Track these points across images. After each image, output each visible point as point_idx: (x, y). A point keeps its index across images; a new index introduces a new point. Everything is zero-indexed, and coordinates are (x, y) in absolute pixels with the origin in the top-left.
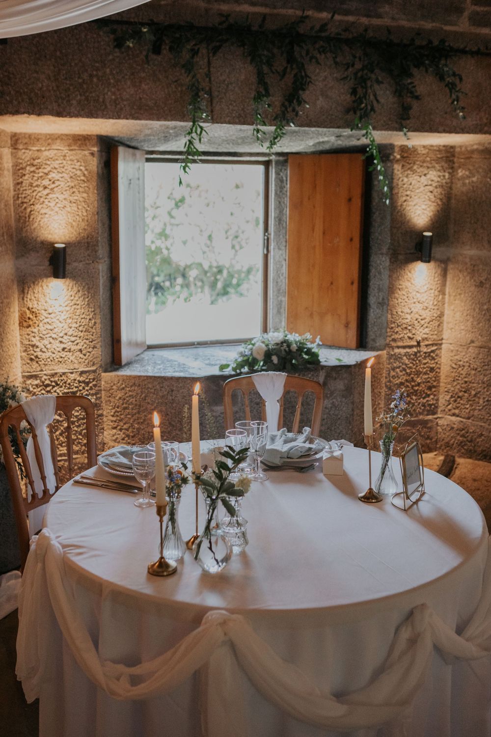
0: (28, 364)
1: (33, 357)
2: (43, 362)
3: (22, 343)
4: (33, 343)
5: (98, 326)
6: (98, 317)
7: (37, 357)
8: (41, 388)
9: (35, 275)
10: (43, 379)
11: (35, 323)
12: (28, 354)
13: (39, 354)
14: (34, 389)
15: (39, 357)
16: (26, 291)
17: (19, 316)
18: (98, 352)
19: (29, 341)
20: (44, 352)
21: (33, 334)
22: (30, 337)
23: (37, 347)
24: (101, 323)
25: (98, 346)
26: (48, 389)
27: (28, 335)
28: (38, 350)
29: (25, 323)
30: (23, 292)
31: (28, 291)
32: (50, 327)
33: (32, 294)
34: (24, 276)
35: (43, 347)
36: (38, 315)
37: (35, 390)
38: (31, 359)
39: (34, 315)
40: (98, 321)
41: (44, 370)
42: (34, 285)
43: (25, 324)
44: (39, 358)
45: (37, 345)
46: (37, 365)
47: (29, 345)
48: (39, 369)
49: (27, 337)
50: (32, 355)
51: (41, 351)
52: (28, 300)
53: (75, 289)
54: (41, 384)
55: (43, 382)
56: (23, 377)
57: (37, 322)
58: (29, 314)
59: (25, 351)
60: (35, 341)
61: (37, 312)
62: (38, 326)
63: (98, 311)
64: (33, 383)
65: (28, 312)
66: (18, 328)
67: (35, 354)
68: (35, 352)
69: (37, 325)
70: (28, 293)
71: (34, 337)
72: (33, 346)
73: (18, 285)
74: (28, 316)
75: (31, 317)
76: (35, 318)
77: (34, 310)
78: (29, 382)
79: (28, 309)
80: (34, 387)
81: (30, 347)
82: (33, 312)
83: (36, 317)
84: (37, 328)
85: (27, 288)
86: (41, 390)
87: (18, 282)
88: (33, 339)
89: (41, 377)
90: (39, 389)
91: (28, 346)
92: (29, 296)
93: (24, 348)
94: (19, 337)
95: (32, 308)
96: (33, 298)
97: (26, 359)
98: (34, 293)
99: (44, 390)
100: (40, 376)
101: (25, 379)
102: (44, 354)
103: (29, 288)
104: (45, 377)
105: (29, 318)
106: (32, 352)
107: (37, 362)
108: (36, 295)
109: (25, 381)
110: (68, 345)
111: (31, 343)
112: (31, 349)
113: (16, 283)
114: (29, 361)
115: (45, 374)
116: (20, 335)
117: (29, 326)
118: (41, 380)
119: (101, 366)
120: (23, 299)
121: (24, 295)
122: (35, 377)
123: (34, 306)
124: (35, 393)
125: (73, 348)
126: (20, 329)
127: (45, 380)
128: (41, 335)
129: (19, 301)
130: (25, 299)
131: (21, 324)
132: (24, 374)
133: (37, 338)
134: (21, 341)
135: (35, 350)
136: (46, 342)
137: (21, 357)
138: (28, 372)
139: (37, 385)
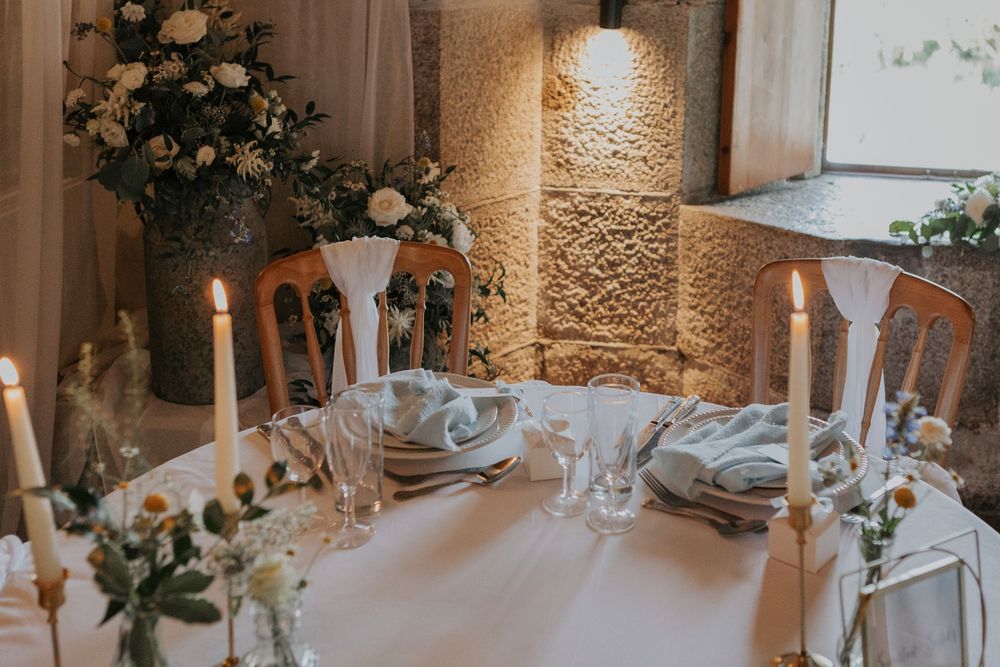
0: (553, 171)
1: (561, 161)
2: (578, 171)
3: (544, 134)
4: (563, 137)
5: (680, 119)
6: (681, 102)
7: (567, 161)
8: (572, 216)
9: (573, 19)
10: (576, 202)
11: (569, 103)
12: (554, 155)
13: (573, 156)
14: (560, 215)
15: (572, 162)
16: (557, 46)
17: (543, 88)
18: (674, 166)
19: (557, 133)
20: (580, 154)
21: (565, 122)
22: (558, 125)
23: (570, 145)
24: (686, 114)
25: (677, 155)
26: (584, 219)
27: (557, 122)
28: (571, 149)
29: (553, 99)
30: (551, 47)
31: (561, 45)
32: (593, 112)
33: (567, 51)
34: (556, 20)
35: (580, 146)
36: (575, 89)
37: (562, 219)
38: (559, 165)
39: (569, 89)
40: (681, 110)
41: (579, 185)
42: (572, 36)
43: (552, 103)
44: (572, 165)
45: (570, 140)
46: (568, 175)
47: (557, 139)
48: (570, 182)
49: (554, 124)
50: (561, 157)
51: (576, 152)
52: (560, 62)
53: (643, 49)
54: (573, 209)
55: (576, 207)
56: (544, 192)
57: (572, 100)
58: (559, 87)
59: (549, 149)
60: (567, 133)
61: (574, 84)
62: (574, 108)
63: (681, 92)
64: (558, 206)
65: (558, 81)
66: (540, 109)
67: (566, 156)
68: (566, 152)
69: (571, 106)
70: (560, 49)
71: (566, 126)
72: (563, 142)
73: (544, 35)
74: (558, 89)
75: (563, 91)
76: (569, 95)
77: (567, 80)
78: (552, 202)
79: (559, 77)
80: (561, 212)
81: (558, 143)
82: (567, 83)
83: (571, 92)
84: (573, 111)
85: (559, 41)
86: (572, 220)
87: (546, 29)
88: (564, 130)
89: (574, 197)
90: (568, 218)
91: (554, 141)
92: (561, 56)
93: (549, 144)
94: (540, 125)
95: (566, 77)
96: (568, 59)
97: (549, 162)
98: (570, 50)
99: (577, 220)
100: (571, 194)
101: (546, 197)
102: (580, 158)
103: (562, 40)
104: (579, 198)
105: (559, 94)
106: (561, 152)
107: (568, 170)
108: (573, 55)
109: (546, 200)
110: (622, 148)
111: (558, 136)
112: (560, 146)
113: (541, 32)
114: (554, 167)
115: (580, 193)
116: (543, 121)
117: (559, 107)
118: (572, 202)
119: (679, 192)
120: (551, 60)
121: (554, 53)
122: (564, 195)
123: (570, 74)
124: (561, 223)
125: (632, 153)
126: (543, 110)
127: (580, 203)
128: (578, 125)
129: (544, 63)
130: (555, 60)
131: (545, 103)
132: (544, 188)
133: (572, 129)
134: (543, 131)
135: (566, 149)
136: (585, 137)
137: (542, 158)
138: (551, 186)
139: (565, 210)
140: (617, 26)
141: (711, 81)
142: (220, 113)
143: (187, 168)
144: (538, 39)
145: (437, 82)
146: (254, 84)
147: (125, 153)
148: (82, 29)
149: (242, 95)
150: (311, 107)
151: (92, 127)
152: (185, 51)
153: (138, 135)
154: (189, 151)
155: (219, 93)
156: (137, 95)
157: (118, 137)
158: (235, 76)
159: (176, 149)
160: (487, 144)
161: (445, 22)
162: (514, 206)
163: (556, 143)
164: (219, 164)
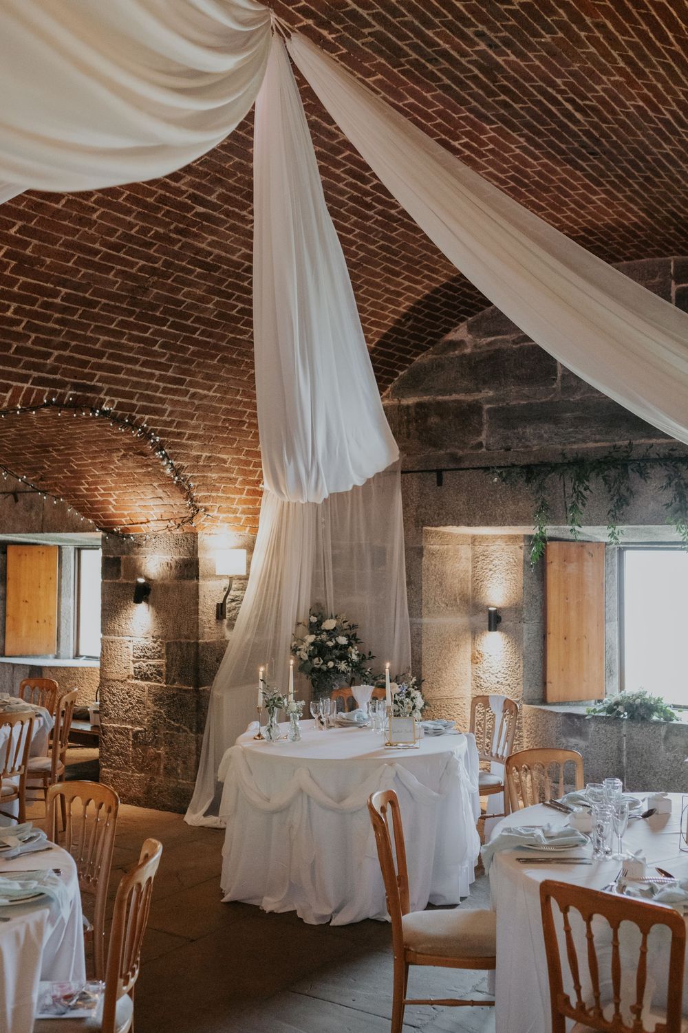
2: (485, 689)
3: (472, 674)
4: (479, 675)
5: (521, 668)
6: (522, 661)
9: (482, 628)
11: (481, 661)
12: (476, 683)
13: (482, 683)
16: (476, 638)
17: (471, 655)
18: (520, 688)
19: (477, 673)
20: (485, 682)
21: (480, 669)
23: (481, 678)
24: (524, 667)
25: (521, 683)
27: (477, 669)
28: (482, 680)
29: (475, 659)
30: (474, 639)
32: (489, 665)
33: (480, 641)
34: (476, 628)
35: (485, 679)
38: (478, 686)
39: (481, 656)
40: (522, 665)
42: (481, 635)
43: (475, 661)
44: (482, 686)
45: (481, 676)
46: (481, 691)
47: (477, 676)
48: (482, 694)
49: (475, 670)
50: (478, 683)
53: (507, 640)
58: (477, 655)
59: (474, 680)
60: (481, 674)
61: (483, 654)
62: (483, 663)
63: (521, 658)
65: (477, 652)
66: (470, 663)
67: (480, 683)
68: (480, 681)
70: (477, 640)
71: (480, 671)
72: (479, 677)
73: (472, 634)
76: (481, 658)
82: (480, 653)
84: (482, 665)
85: (477, 636)
87: (472, 631)
92: (478, 642)
93: (474, 678)
94: (470, 670)
95: (479, 651)
96: (480, 643)
97: (474, 685)
102: (485, 684)
105: (477, 657)
106: (478, 681)
107: (481, 689)
108: (482, 642)
110: (501, 680)
112: (478, 679)
113: (470, 632)
114: (476, 688)
116: (471, 668)
117: (477, 663)
119: (522, 699)
120: (474, 644)
121: (475, 641)
123: (481, 649)
125: (504, 682)
128: (484, 670)
129: (472, 645)
130: (476, 644)
131: (472, 661)
132: (472, 696)
133: (482, 672)
136: (487, 675)
137: (471, 683)
138: (475, 695)
140: (495, 630)
141: (538, 655)
142: (337, 652)
143: (324, 668)
144: (469, 635)
145: (421, 649)
146: (350, 644)
147: (306, 662)
148: (298, 624)
149: (345, 647)
150: (370, 653)
151: (298, 653)
152: (328, 631)
153: (311, 657)
154: (326, 663)
155: (337, 646)
156: (312, 644)
157: (305, 657)
158: (343, 640)
159: (322, 661)
160: (444, 675)
161: (424, 627)
162: (457, 701)
163: (476, 678)
164: (334, 667)
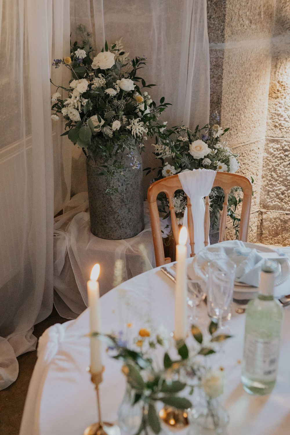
0: (272, 129)
1: (277, 124)
2: (285, 130)
3: (269, 111)
4: (279, 113)
7: (280, 125)
8: (281, 152)
9: (288, 52)
10: (283, 145)
11: (283, 95)
12: (273, 122)
13: (283, 122)
14: (275, 151)
15: (283, 125)
16: (278, 66)
17: (270, 88)
19: (276, 110)
20: (287, 121)
21: (280, 105)
22: (276, 107)
23: (282, 116)
26: (287, 153)
27: (276, 105)
28: (282, 119)
29: (275, 93)
30: (275, 67)
31: (280, 66)
33: (283, 69)
34: (279, 53)
35: (287, 117)
36: (286, 88)
37: (275, 153)
38: (275, 126)
39: (283, 88)
41: (285, 137)
42: (286, 61)
43: (274, 95)
44: (282, 126)
45: (282, 114)
46: (280, 132)
47: (275, 113)
48: (281, 135)
49: (274, 106)
50: (277, 122)
51: (285, 120)
52: (280, 74)
54: (281, 148)
55: (283, 147)
56: (267, 140)
57: (284, 94)
58: (278, 87)
59: (271, 118)
60: (281, 111)
61: (286, 86)
62: (285, 98)
64: (274, 147)
65: (278, 85)
66: (268, 98)
67: (279, 122)
68: (280, 120)
69: (284, 97)
70: (280, 68)
71: (280, 107)
72: (278, 115)
73: (272, 61)
74: (278, 88)
75: (280, 89)
76: (283, 91)
77: (283, 84)
78: (271, 145)
79: (279, 82)
80: (274, 149)
81: (276, 115)
82: (282, 85)
83: (284, 90)
84: (284, 100)
85: (279, 64)
86: (280, 153)
87: (273, 57)
88: (279, 109)
89: (282, 143)
90: (279, 153)
91: (274, 114)
92: (280, 71)
93: (271, 116)
94: (267, 106)
95: (282, 82)
96: (284, 73)
97: (271, 125)
98: (285, 68)
99: (283, 153)
100: (281, 141)
101: (268, 142)
102: (287, 123)
103: (281, 63)
104: (285, 143)
105: (278, 91)
106: (277, 120)
107: (280, 129)
108: (286, 70)
109: (268, 144)
111: (277, 112)
112: (277, 117)
113: (270, 59)
114: (273, 128)
115: (285, 141)
116: (269, 104)
117: (278, 97)
118: (281, 145)
120: (275, 73)
121: (276, 70)
122: (277, 141)
123: (284, 80)
124: (275, 155)
126: (269, 99)
127: (285, 145)
128: (287, 107)
129: (271, 75)
130: (277, 73)
131: (270, 95)
132: (267, 138)
133: (283, 109)
134: (268, 110)
135: (280, 119)
137: (267, 123)
138: (271, 137)
139: (277, 149)
142: (122, 103)
143: (108, 131)
144: (269, 62)
145: (221, 86)
146: (137, 88)
147: (79, 125)
148: (57, 63)
149: (130, 94)
150: (163, 99)
151: (64, 111)
152: (104, 72)
153: (85, 115)
154: (108, 123)
155: (121, 94)
156: (84, 95)
157: (76, 116)
158: (128, 85)
159: (103, 122)
160: (242, 117)
161: (226, 55)
162: (253, 147)
163: (275, 116)
164: (123, 129)
